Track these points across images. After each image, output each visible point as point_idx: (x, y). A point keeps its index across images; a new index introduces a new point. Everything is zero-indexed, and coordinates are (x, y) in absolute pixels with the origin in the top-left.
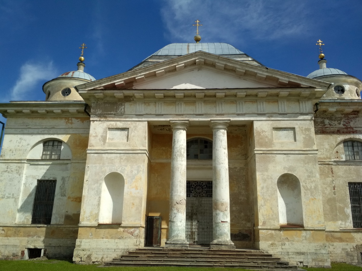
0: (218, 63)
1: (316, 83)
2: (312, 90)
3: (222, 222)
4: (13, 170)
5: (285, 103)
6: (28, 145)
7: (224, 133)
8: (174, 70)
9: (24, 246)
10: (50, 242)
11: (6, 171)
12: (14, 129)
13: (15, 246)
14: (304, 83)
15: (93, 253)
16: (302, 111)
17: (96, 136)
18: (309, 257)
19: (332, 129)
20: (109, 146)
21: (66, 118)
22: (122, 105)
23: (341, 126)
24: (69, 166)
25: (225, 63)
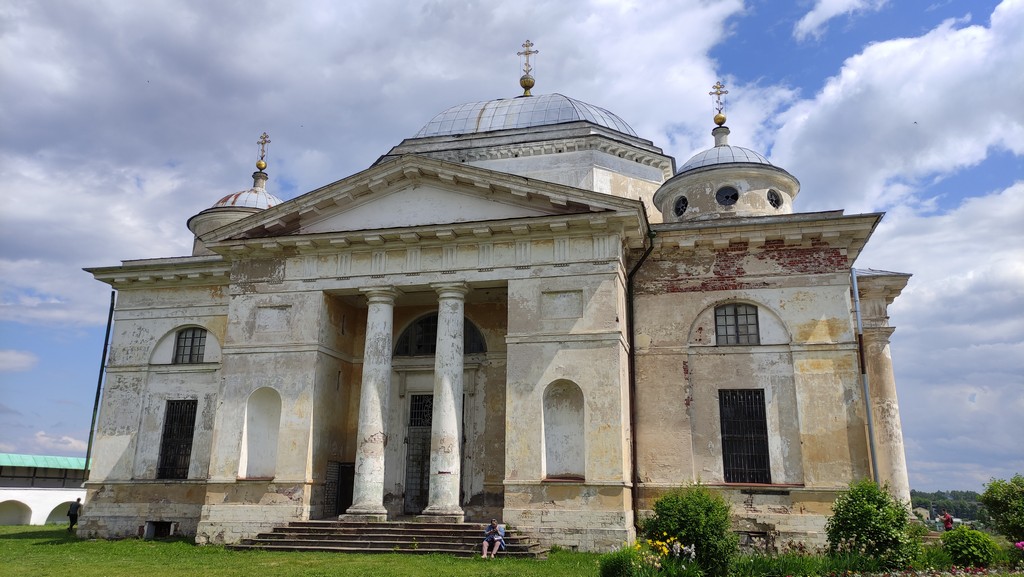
0: (442, 173)
1: (617, 202)
2: (609, 215)
3: (440, 473)
4: (128, 384)
5: (567, 243)
6: (151, 339)
7: (455, 307)
8: (368, 192)
9: (146, 517)
10: (185, 511)
11: (118, 386)
12: (128, 313)
13: (128, 518)
14: (595, 204)
15: (228, 530)
16: (596, 258)
17: (238, 323)
18: (590, 536)
19: (692, 283)
20: (259, 341)
21: (211, 287)
22: (280, 263)
23: (711, 274)
24: (218, 373)
25: (453, 173)
